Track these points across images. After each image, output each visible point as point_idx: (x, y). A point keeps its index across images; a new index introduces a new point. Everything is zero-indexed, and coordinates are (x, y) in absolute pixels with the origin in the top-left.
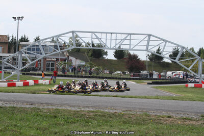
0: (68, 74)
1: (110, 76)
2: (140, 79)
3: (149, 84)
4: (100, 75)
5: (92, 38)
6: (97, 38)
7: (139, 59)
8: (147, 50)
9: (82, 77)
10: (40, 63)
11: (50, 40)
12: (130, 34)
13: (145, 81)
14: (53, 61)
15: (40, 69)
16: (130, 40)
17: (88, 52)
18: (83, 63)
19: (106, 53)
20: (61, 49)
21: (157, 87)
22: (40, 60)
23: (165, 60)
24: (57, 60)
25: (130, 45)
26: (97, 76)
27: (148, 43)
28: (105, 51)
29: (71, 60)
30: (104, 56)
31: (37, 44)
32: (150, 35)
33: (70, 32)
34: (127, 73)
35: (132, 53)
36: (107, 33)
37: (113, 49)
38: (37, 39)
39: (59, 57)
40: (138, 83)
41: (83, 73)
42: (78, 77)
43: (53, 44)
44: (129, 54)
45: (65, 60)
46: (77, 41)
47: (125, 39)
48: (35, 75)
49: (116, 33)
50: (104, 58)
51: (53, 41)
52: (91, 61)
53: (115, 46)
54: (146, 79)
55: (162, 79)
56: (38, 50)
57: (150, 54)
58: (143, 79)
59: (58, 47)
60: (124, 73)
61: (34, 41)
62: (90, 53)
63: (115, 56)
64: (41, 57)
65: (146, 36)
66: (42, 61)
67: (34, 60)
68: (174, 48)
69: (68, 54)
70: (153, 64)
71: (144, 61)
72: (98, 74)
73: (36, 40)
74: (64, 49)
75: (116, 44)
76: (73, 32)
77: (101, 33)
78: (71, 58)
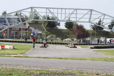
0: (28, 40)
1: (61, 42)
2: (84, 45)
3: (91, 48)
4: (54, 41)
5: (47, 13)
6: (51, 12)
7: (84, 29)
8: (90, 22)
9: (39, 43)
10: (7, 32)
11: (14, 14)
12: (76, 9)
13: (88, 46)
14: (17, 30)
15: (7, 37)
16: (76, 14)
17: (45, 24)
18: (40, 32)
19: (59, 24)
20: (23, 21)
21: (97, 50)
22: (7, 30)
23: (105, 30)
24: (20, 29)
25: (76, 18)
26: (52, 42)
27: (91, 16)
28: (58, 22)
29: (31, 30)
30: (58, 26)
31: (4, 17)
32: (91, 10)
33: (29, 8)
34: (75, 40)
35: (79, 24)
36: (58, 9)
37: (63, 21)
38: (5, 13)
39: (22, 28)
40: (83, 47)
41: (41, 40)
42: (37, 43)
43: (17, 17)
44: (77, 25)
45: (26, 30)
46: (36, 15)
47: (72, 13)
48: (2, 41)
49: (65, 9)
50: (57, 28)
51: (17, 15)
52: (47, 30)
53: (65, 19)
54: (89, 45)
55: (102, 45)
56: (5, 22)
57: (93, 25)
58: (87, 45)
59: (20, 19)
60: (73, 40)
61: (2, 15)
62: (46, 24)
63: (65, 26)
64: (7, 27)
65: (89, 11)
66: (8, 30)
67: (2, 30)
68: (112, 20)
69: (29, 25)
70: (96, 32)
71: (88, 30)
72: (52, 41)
73: (3, 14)
74: (25, 21)
75: (66, 18)
76: (32, 8)
77: (54, 8)
78: (31, 28)
